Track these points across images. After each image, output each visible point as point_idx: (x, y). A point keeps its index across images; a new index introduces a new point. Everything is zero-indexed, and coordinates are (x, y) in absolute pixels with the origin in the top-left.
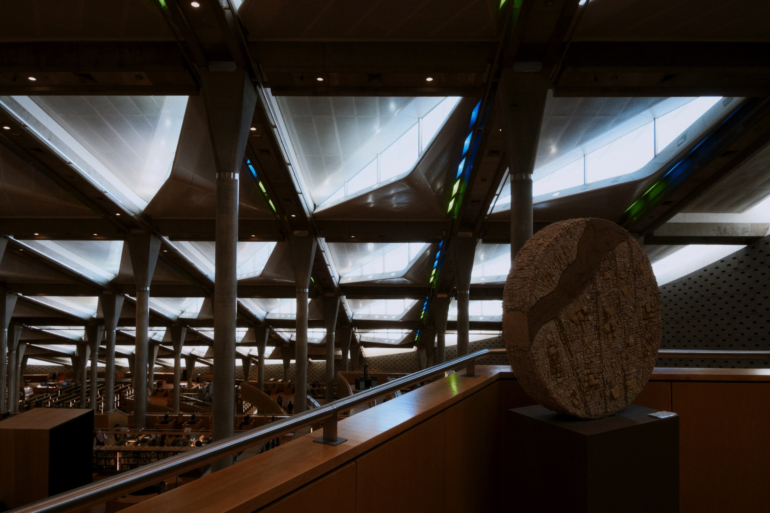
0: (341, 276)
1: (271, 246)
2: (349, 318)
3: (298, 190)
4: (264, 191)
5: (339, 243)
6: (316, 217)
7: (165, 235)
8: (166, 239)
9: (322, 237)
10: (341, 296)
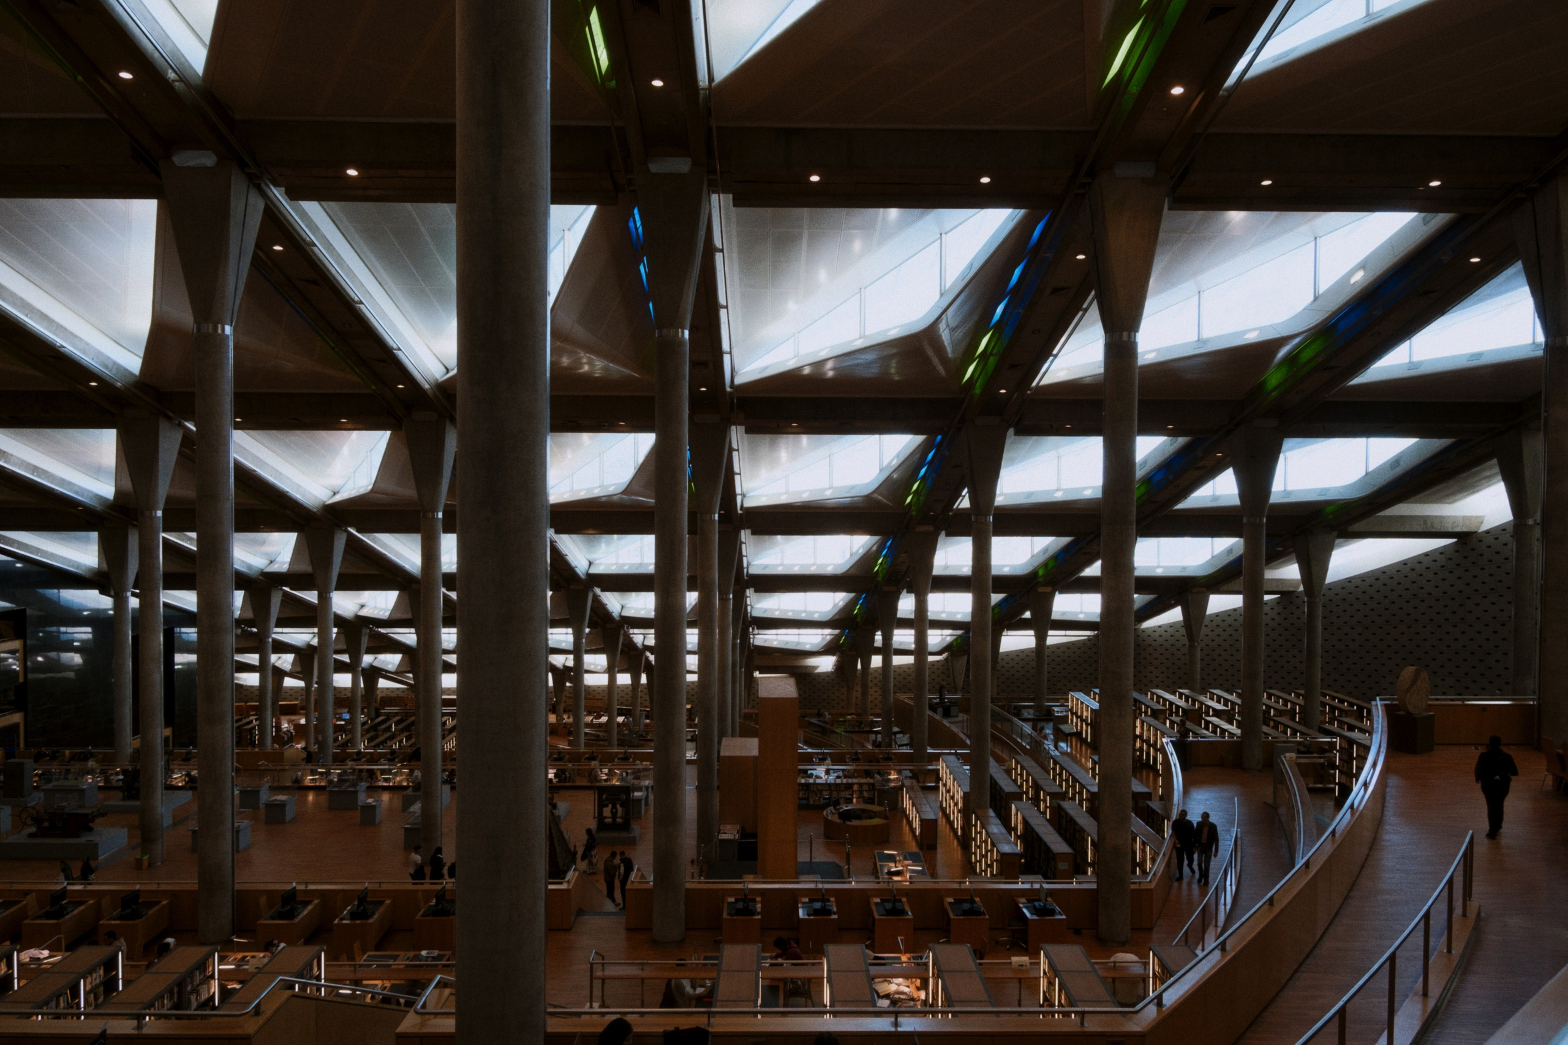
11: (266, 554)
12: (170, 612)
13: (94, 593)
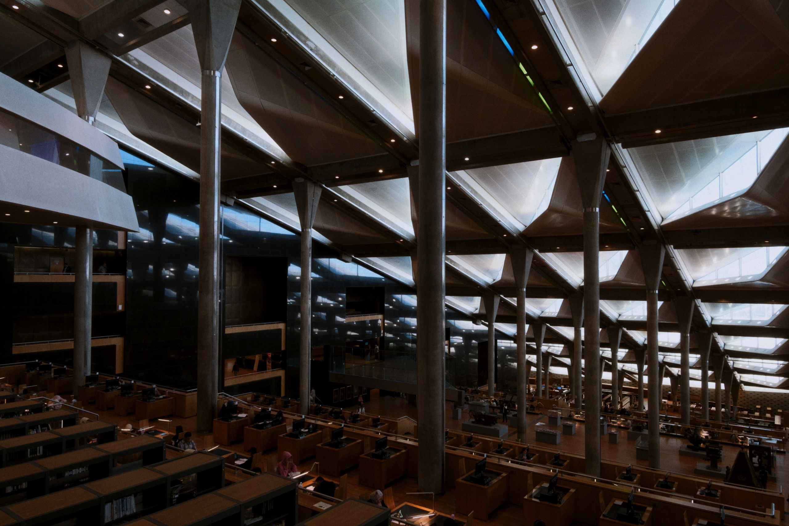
1: (624, 253)
2: (707, 322)
3: (645, 208)
4: (616, 211)
6: (663, 228)
7: (536, 249)
8: (537, 251)
9: (670, 244)
10: (696, 299)
11: (541, 308)
12: (497, 333)
13: (470, 323)
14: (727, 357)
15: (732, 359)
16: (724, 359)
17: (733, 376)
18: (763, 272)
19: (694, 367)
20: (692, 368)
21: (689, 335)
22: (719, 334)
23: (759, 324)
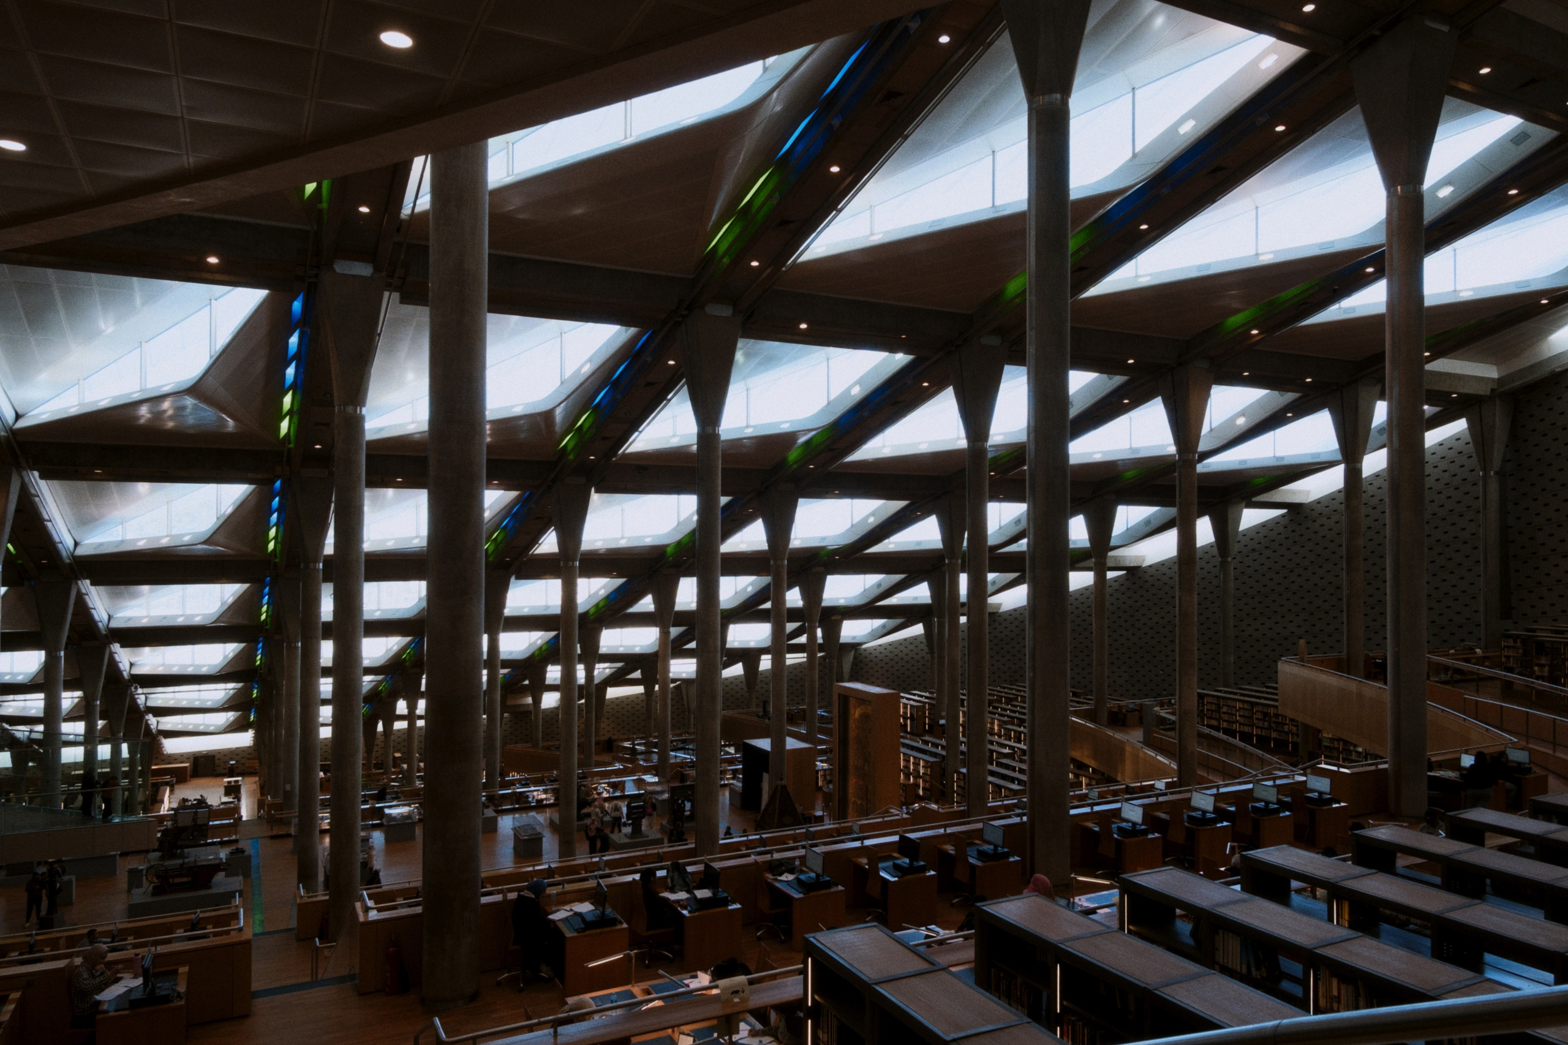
0: (77, 540)
2: (100, 625)
5: (71, 483)
6: (17, 436)
9: (33, 470)
10: (80, 579)
14: (136, 688)
15: (146, 690)
16: (129, 692)
17: (144, 723)
18: (208, 530)
19: (71, 718)
20: (66, 720)
21: (62, 653)
22: (122, 646)
23: (198, 620)
